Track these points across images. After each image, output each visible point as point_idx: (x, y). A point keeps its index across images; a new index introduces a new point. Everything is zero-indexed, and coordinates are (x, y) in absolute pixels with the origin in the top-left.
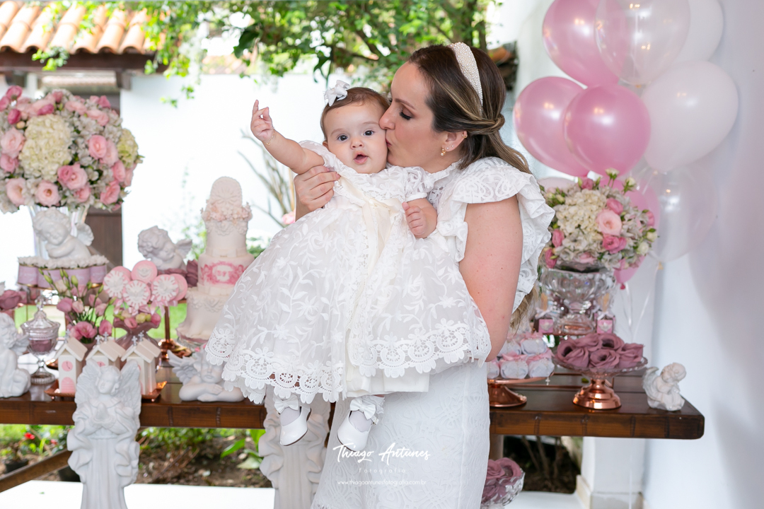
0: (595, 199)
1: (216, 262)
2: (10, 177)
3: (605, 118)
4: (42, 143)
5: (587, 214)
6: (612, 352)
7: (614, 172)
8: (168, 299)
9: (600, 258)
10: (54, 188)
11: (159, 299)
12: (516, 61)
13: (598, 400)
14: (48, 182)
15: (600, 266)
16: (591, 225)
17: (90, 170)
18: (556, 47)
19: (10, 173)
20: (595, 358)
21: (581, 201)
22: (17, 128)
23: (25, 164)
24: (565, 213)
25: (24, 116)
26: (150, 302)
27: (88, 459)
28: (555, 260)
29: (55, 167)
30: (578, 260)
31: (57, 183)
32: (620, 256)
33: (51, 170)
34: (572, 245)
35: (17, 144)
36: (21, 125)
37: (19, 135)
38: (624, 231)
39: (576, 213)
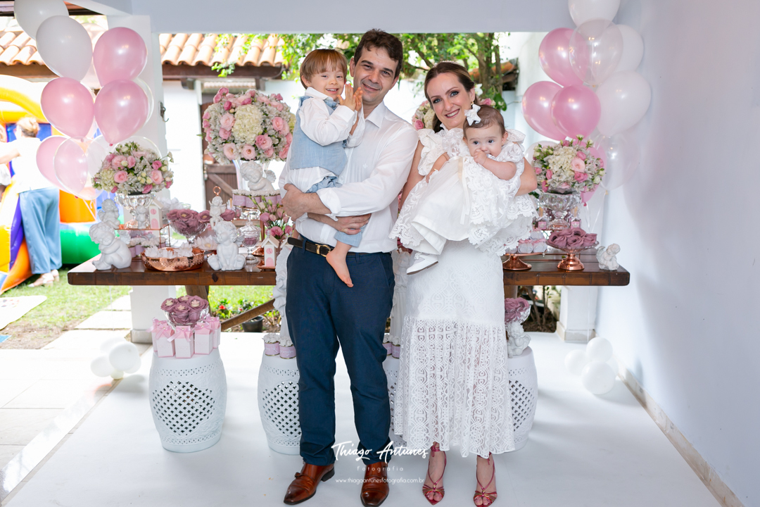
0: (570, 151)
2: (225, 143)
3: (574, 105)
4: (246, 121)
5: (566, 160)
6: (579, 237)
7: (581, 136)
9: (573, 186)
10: (253, 149)
12: (518, 71)
13: (571, 265)
14: (249, 145)
15: (573, 190)
16: (568, 167)
17: (273, 138)
18: (547, 64)
19: (225, 140)
20: (570, 241)
21: (562, 152)
22: (230, 113)
23: (235, 134)
24: (553, 160)
25: (233, 105)
28: (547, 187)
29: (254, 136)
30: (560, 187)
31: (254, 146)
32: (584, 184)
33: (251, 138)
34: (557, 178)
35: (230, 122)
36: (232, 111)
37: (231, 117)
38: (586, 170)
39: (560, 160)
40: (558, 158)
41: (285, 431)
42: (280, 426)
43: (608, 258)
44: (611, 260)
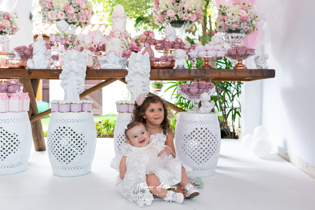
1: (115, 30)
2: (49, 11)
7: (244, 3)
8: (99, 42)
9: (240, 25)
10: (63, 13)
11: (95, 42)
14: (61, 11)
16: (237, 13)
17: (76, 8)
19: (49, 9)
23: (54, 5)
24: (228, 11)
26: (92, 43)
29: (64, 5)
30: (233, 26)
31: (64, 12)
33: (62, 6)
34: (231, 21)
38: (247, 16)
39: (232, 10)
40: (231, 9)
41: (61, 160)
42: (57, 156)
43: (262, 62)
44: (263, 63)
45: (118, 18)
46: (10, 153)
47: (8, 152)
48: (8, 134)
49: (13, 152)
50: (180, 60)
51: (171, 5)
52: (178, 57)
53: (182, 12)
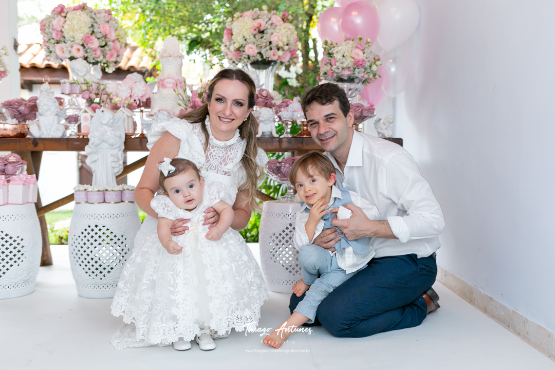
0: (351, 43)
1: (165, 77)
2: (57, 43)
4: (75, 23)
5: (347, 50)
8: (141, 95)
9: (354, 71)
10: (81, 48)
11: (136, 95)
14: (78, 44)
15: (354, 76)
16: (349, 54)
17: (100, 40)
19: (57, 40)
22: (62, 16)
23: (65, 34)
24: (337, 50)
25: (65, 10)
26: (131, 96)
27: (96, 158)
29: (82, 35)
30: (344, 73)
31: (83, 45)
32: (363, 70)
33: (79, 37)
34: (341, 65)
35: (61, 23)
36: (64, 15)
37: (62, 19)
38: (364, 58)
39: (342, 49)
40: (340, 48)
41: (91, 274)
42: (87, 269)
43: (384, 127)
44: (386, 129)
45: (170, 58)
46: (11, 266)
47: (9, 264)
48: (9, 237)
49: (17, 264)
50: (267, 124)
51: (252, 37)
52: (263, 119)
53: (268, 48)
